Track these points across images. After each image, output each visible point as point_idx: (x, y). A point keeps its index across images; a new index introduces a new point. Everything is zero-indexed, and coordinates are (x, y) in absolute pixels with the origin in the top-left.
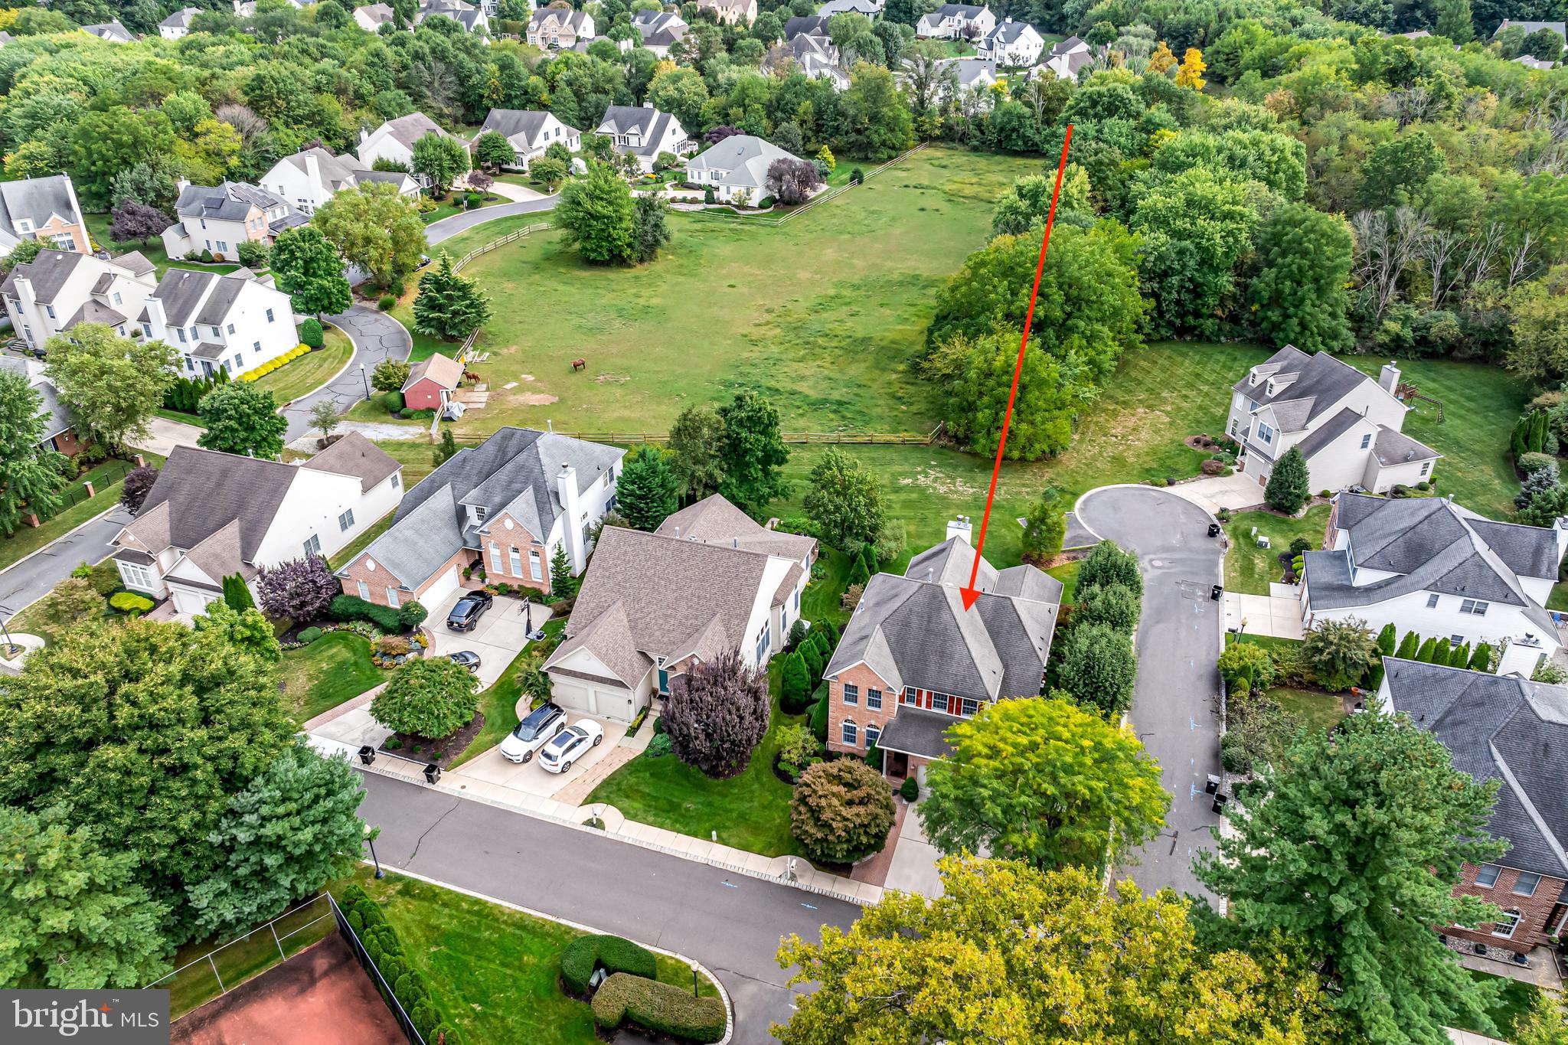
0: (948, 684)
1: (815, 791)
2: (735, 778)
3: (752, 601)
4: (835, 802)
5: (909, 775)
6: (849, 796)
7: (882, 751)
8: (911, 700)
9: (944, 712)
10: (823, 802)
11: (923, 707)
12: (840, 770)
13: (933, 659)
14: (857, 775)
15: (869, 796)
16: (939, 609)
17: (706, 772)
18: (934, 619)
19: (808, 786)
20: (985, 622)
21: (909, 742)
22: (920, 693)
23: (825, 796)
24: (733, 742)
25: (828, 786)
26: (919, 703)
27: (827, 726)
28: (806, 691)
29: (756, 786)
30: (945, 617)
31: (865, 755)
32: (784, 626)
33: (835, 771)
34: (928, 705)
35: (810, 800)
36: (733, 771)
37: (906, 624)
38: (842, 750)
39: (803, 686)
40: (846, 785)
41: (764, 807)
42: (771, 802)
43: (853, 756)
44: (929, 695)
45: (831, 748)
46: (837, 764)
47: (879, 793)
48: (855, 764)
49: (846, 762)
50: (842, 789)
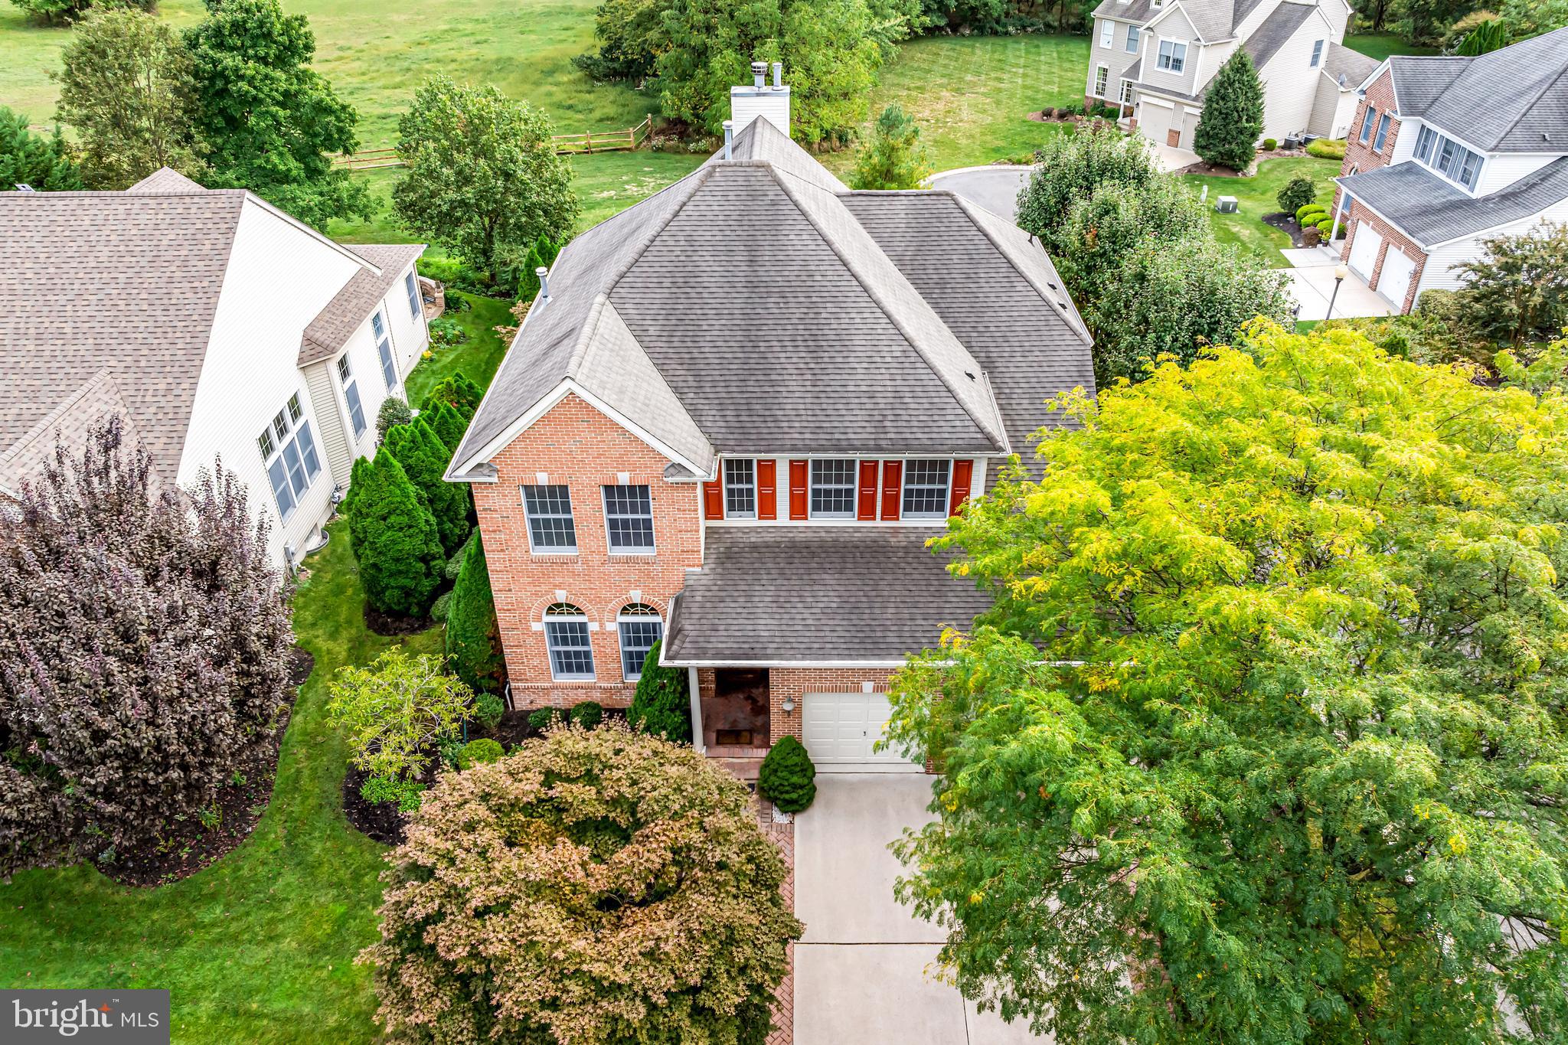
0: (855, 424)
1: (454, 894)
2: (219, 870)
3: (208, 318)
4: (547, 919)
5: (778, 729)
6: (600, 880)
7: (684, 673)
8: (741, 503)
9: (844, 521)
10: (496, 937)
11: (783, 517)
12: (550, 777)
13: (789, 362)
14: (618, 782)
15: (681, 854)
16: (775, 226)
17: (115, 869)
18: (766, 255)
19: (425, 874)
20: (900, 262)
21: (765, 626)
22: (768, 470)
23: (503, 906)
24: (130, 758)
25: (507, 860)
26: (768, 509)
27: (495, 639)
28: (425, 559)
29: (290, 877)
30: (797, 240)
31: (627, 699)
32: (359, 424)
33: (530, 787)
34: (798, 509)
35: (439, 935)
36: (209, 842)
37: (685, 281)
38: (558, 700)
39: (413, 544)
40: (580, 831)
41: (318, 950)
42: (341, 923)
43: (593, 715)
44: (798, 470)
45: (521, 703)
46: (532, 754)
47: (719, 836)
48: (603, 741)
49: (571, 740)
50: (570, 854)
